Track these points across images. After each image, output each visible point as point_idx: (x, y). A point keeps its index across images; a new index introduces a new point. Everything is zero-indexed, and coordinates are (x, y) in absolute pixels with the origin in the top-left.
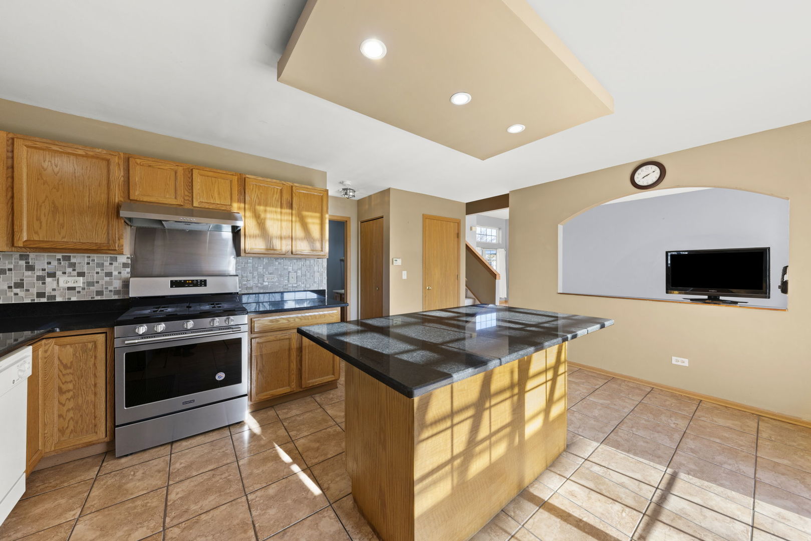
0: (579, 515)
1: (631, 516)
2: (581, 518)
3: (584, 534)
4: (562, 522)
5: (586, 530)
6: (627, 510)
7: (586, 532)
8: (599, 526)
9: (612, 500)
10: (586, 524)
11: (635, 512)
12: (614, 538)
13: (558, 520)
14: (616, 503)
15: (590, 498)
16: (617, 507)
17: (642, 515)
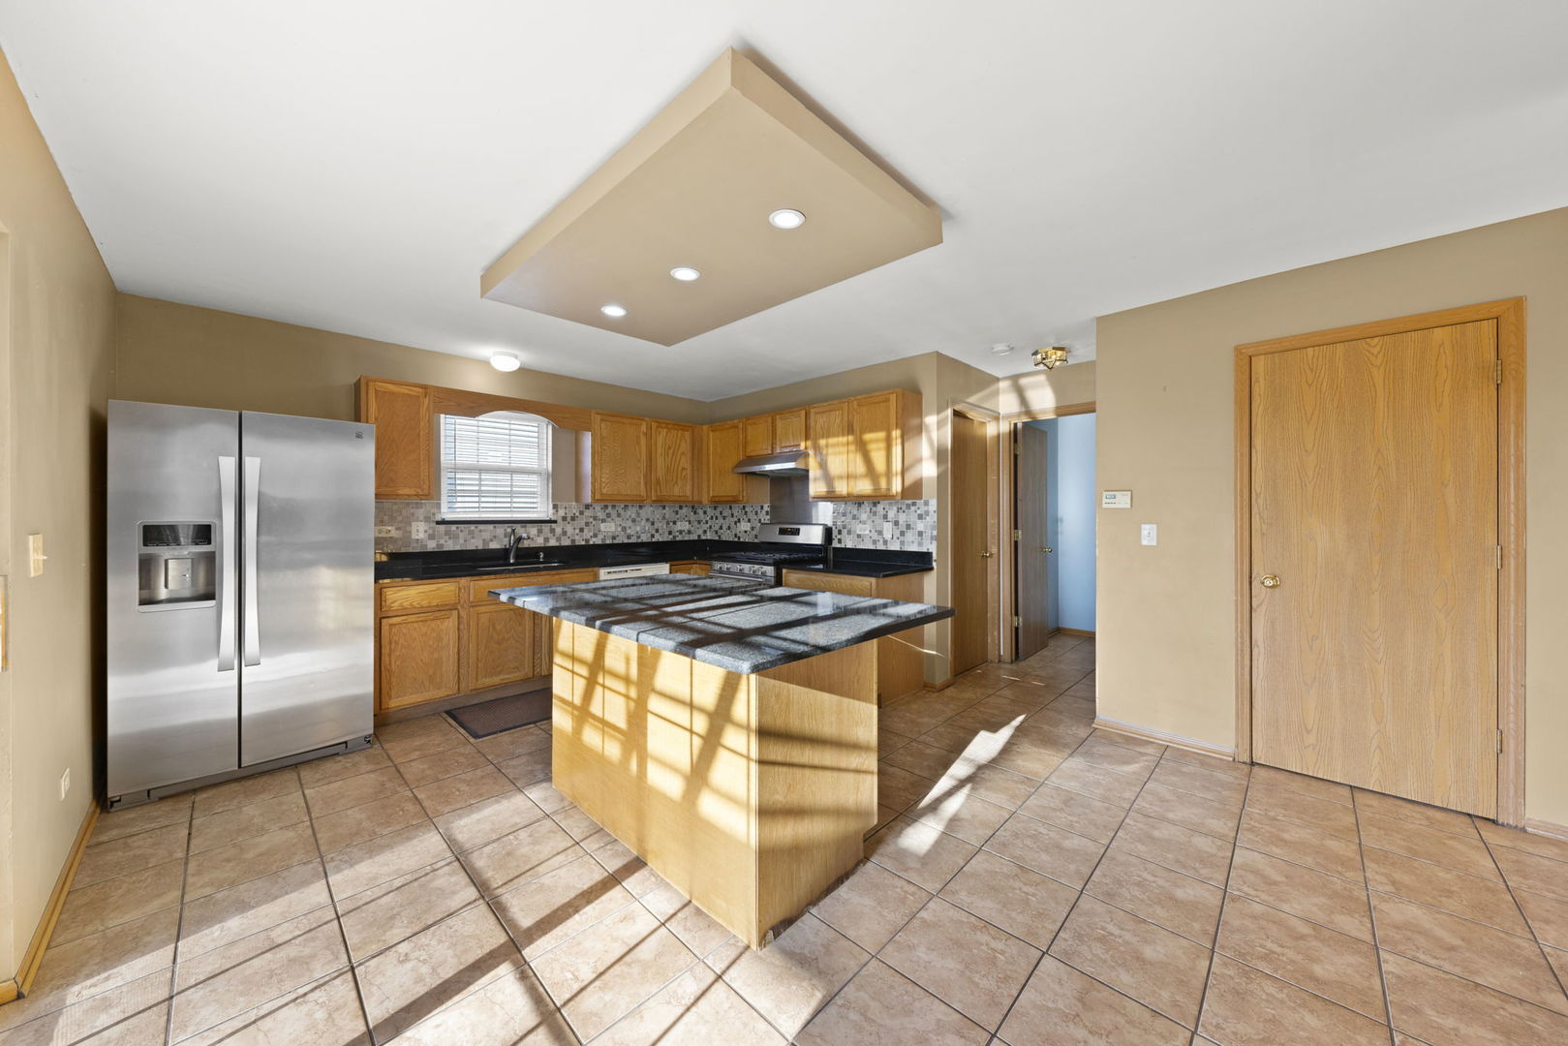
0: (585, 913)
1: (563, 985)
2: (581, 912)
3: (556, 907)
4: (581, 890)
5: (560, 913)
6: (576, 987)
7: (557, 909)
8: (561, 931)
9: (601, 970)
10: (570, 916)
11: (568, 996)
12: (536, 940)
13: (585, 887)
14: (594, 976)
15: (614, 939)
16: (587, 975)
17: (558, 1005)
